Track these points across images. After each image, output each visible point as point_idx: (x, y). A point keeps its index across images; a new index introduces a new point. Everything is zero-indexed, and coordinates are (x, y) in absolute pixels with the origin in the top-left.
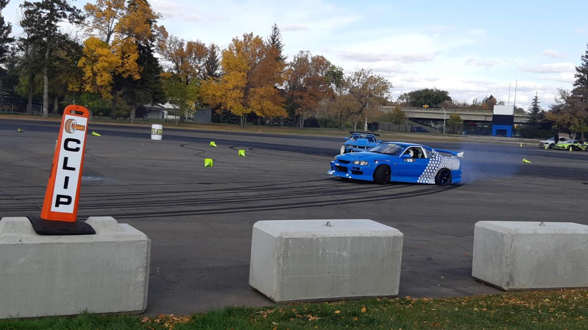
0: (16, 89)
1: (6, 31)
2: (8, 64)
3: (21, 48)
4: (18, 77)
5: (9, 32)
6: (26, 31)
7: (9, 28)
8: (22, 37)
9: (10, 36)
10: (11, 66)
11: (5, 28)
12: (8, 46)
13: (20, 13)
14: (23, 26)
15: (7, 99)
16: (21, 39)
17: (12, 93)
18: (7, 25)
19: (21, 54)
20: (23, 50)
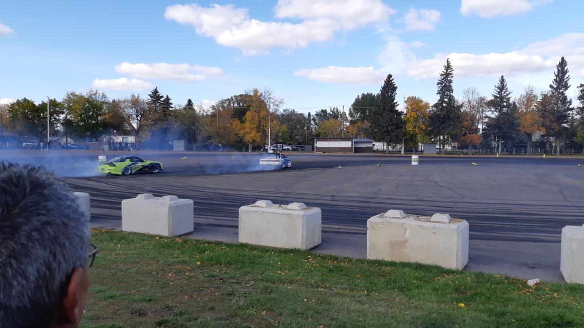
0: (575, 139)
1: (568, 104)
2: (569, 124)
3: (578, 113)
4: (576, 132)
5: (570, 104)
6: (581, 103)
7: (570, 102)
8: (579, 106)
9: (571, 107)
10: (572, 125)
11: (568, 102)
12: (570, 113)
13: (577, 92)
14: (579, 100)
15: (568, 146)
16: (579, 108)
17: (572, 142)
18: (569, 100)
19: (578, 117)
20: (580, 114)
